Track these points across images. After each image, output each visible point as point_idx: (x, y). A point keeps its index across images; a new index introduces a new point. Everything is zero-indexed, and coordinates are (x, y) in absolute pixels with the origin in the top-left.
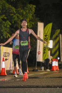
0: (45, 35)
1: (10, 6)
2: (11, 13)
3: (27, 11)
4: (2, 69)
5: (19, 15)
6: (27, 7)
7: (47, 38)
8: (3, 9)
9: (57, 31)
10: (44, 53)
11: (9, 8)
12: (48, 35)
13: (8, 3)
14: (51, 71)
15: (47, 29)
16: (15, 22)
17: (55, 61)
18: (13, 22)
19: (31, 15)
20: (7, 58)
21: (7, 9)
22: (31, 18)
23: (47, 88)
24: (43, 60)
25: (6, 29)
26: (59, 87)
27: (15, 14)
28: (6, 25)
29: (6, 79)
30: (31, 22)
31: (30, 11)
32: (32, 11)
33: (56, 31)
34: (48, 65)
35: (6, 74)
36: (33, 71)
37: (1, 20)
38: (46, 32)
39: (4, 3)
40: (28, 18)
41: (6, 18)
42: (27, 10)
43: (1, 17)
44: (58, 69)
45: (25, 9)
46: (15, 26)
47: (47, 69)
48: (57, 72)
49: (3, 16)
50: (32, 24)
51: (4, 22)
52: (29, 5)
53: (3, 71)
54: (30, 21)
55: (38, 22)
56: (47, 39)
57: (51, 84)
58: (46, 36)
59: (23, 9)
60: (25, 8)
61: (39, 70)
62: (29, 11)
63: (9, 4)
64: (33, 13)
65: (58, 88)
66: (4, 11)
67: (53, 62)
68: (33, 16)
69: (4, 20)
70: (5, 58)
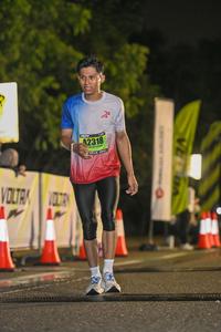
0: (177, 137)
1: (71, 49)
3: (123, 65)
4: (47, 242)
6: (123, 53)
7: (183, 149)
8: (47, 58)
9: (214, 128)
10: (175, 193)
11: (67, 57)
12: (187, 137)
13: (62, 40)
14: (195, 249)
15: (184, 119)
17: (208, 220)
19: (135, 76)
20: (61, 209)
21: (59, 58)
22: (134, 87)
23: (183, 303)
24: (174, 217)
25: (58, 120)
28: (56, 108)
29: (57, 275)
30: (134, 98)
31: (133, 66)
32: (137, 63)
33: (212, 125)
35: (58, 260)
36: (142, 248)
37: (43, 92)
38: (181, 130)
39: (51, 41)
40: (125, 86)
41: (56, 86)
42: (121, 61)
43: (43, 84)
44: (218, 244)
45: (117, 59)
47: (184, 242)
48: (214, 253)
49: (50, 80)
50: (139, 106)
51: (51, 99)
52: (128, 47)
53: (50, 251)
54: (131, 95)
55: (156, 99)
56: (182, 152)
57: (195, 290)
58: (180, 141)
59: (111, 58)
60: (117, 55)
61: (159, 248)
62: (129, 64)
63: (68, 44)
64: (141, 71)
65: (218, 302)
66: (52, 65)
67: (203, 222)
68: (139, 80)
69: (50, 91)
70: (54, 210)
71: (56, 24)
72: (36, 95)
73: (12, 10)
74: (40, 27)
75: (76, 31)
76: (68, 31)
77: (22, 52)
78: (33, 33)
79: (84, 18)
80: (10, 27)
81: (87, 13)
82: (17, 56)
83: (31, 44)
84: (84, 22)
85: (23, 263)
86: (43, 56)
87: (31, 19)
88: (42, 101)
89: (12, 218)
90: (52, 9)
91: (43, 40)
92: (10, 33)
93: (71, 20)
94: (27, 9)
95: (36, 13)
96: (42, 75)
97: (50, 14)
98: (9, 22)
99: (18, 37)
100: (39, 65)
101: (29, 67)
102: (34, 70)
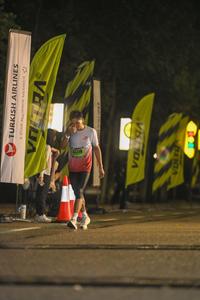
0: (35, 79)
7: (42, 95)
9: (82, 69)
10: (30, 150)
12: (47, 81)
15: (44, 56)
26: (84, 285)
33: (81, 66)
34: (45, 196)
38: (41, 71)
56: (41, 98)
57: (50, 273)
58: (38, 84)
61: (8, 219)
65: (78, 288)
67: (65, 188)
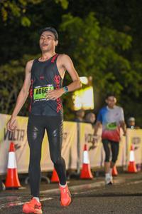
1: (121, 58)
2: (123, 70)
4: (84, 165)
5: (135, 73)
8: (109, 63)
11: (119, 63)
13: (116, 52)
16: (130, 85)
18: (126, 85)
21: (115, 63)
27: (128, 71)
28: (114, 90)
35: (91, 176)
37: (107, 82)
41: (113, 78)
46: (129, 91)
49: (110, 75)
51: (111, 85)
66: (111, 67)
69: (110, 81)
70: (89, 145)
71: (113, 45)
72: (102, 83)
73: (89, 37)
74: (104, 46)
75: (124, 48)
76: (119, 48)
77: (95, 60)
78: (100, 49)
79: (128, 41)
80: (87, 46)
81: (130, 38)
82: (92, 62)
83: (99, 55)
84: (128, 43)
85: (97, 174)
86: (106, 62)
87: (99, 42)
88: (106, 86)
89: (91, 150)
90: (111, 36)
91: (105, 53)
92: (88, 50)
93: (121, 42)
94: (97, 36)
95: (102, 38)
96: (106, 72)
97: (110, 39)
98: (87, 43)
99: (92, 52)
100: (104, 67)
101: (98, 68)
102: (101, 69)
